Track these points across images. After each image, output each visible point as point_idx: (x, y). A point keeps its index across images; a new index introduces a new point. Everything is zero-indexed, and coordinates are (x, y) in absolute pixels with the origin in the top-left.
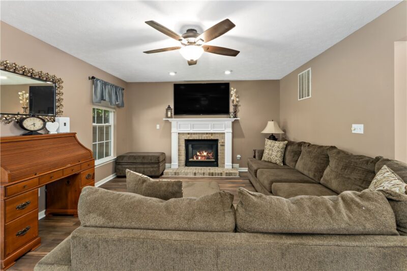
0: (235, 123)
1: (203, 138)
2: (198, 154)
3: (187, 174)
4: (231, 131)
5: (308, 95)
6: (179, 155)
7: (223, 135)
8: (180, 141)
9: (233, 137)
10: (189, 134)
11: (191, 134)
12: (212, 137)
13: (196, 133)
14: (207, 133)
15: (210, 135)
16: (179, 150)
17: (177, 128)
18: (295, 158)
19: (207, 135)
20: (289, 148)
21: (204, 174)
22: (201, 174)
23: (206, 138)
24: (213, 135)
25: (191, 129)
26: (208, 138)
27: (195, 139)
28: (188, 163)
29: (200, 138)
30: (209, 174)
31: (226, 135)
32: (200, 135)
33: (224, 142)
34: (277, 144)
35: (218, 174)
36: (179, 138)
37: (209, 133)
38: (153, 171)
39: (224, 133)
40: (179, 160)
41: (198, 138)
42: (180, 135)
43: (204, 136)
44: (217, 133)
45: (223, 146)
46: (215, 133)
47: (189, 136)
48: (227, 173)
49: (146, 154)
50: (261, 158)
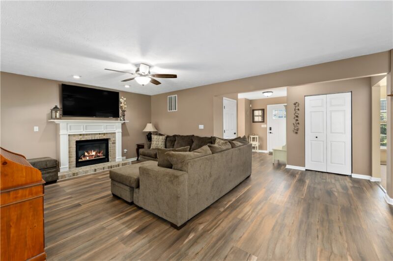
0: (123, 125)
1: (96, 138)
2: (86, 154)
3: (86, 172)
4: (121, 131)
5: (175, 109)
6: (70, 157)
7: (114, 135)
8: (71, 142)
9: (123, 135)
10: (81, 135)
11: (84, 135)
12: (105, 137)
13: (89, 134)
14: (100, 134)
15: (103, 135)
16: (69, 152)
17: (67, 130)
18: (173, 144)
19: (100, 135)
20: (168, 139)
21: (104, 168)
22: (101, 169)
23: (99, 138)
24: (106, 135)
25: (84, 130)
26: (101, 138)
27: (88, 139)
28: (79, 164)
29: (93, 139)
30: (109, 167)
31: (117, 134)
32: (93, 136)
33: (115, 141)
34: (161, 137)
35: (116, 166)
36: (69, 140)
37: (102, 134)
38: (50, 176)
39: (115, 133)
40: (69, 162)
41: (91, 139)
42: (71, 137)
43: (97, 136)
44: (109, 133)
45: (114, 143)
46: (107, 133)
47: (81, 137)
48: (123, 164)
49: (36, 161)
50: (150, 147)
